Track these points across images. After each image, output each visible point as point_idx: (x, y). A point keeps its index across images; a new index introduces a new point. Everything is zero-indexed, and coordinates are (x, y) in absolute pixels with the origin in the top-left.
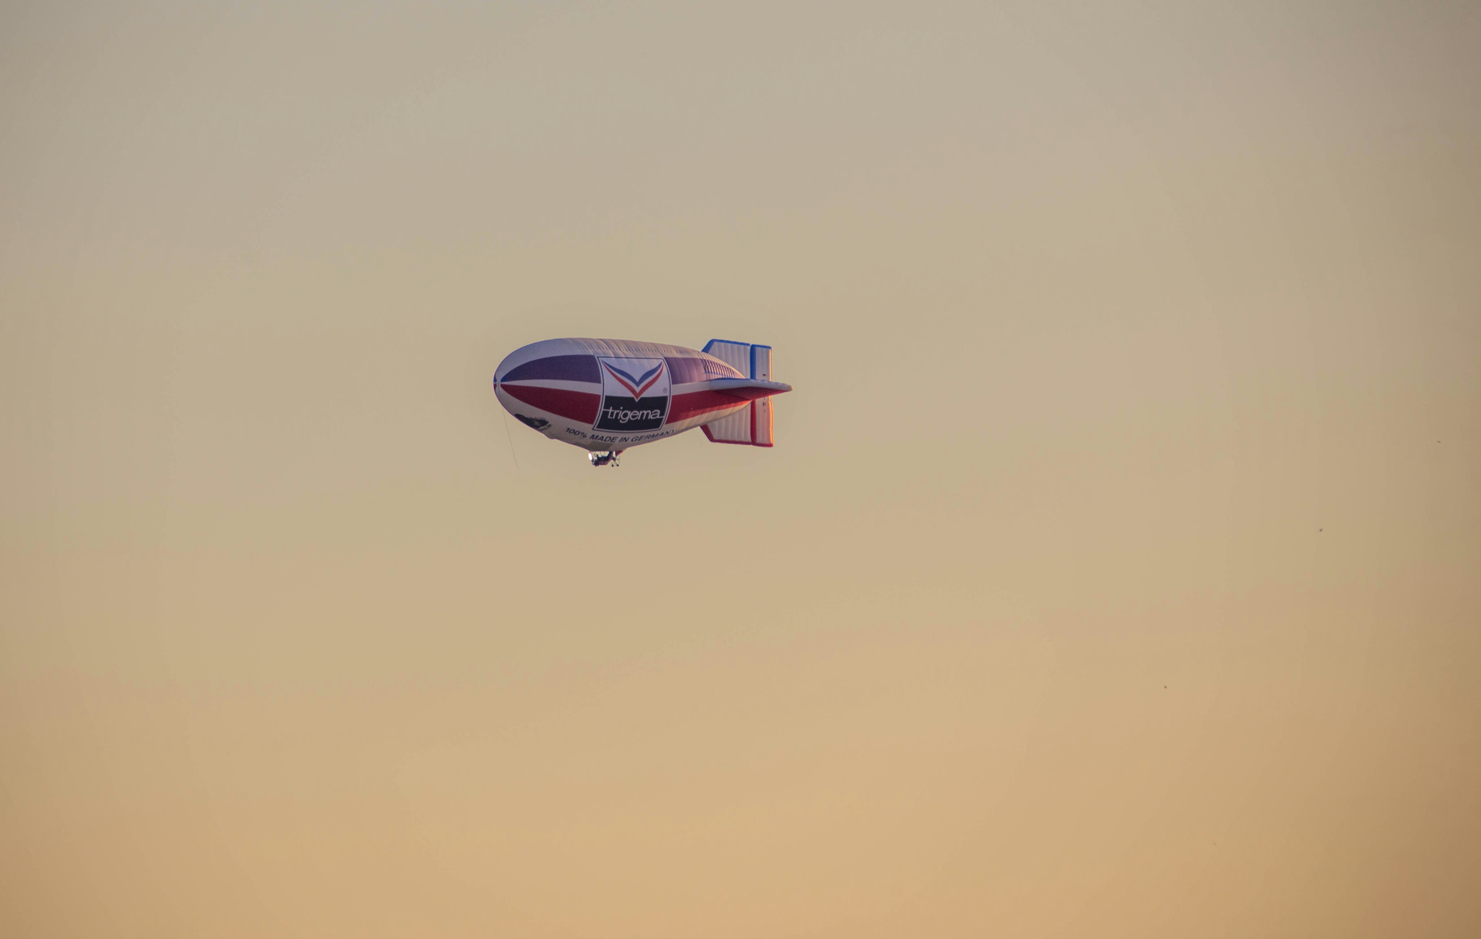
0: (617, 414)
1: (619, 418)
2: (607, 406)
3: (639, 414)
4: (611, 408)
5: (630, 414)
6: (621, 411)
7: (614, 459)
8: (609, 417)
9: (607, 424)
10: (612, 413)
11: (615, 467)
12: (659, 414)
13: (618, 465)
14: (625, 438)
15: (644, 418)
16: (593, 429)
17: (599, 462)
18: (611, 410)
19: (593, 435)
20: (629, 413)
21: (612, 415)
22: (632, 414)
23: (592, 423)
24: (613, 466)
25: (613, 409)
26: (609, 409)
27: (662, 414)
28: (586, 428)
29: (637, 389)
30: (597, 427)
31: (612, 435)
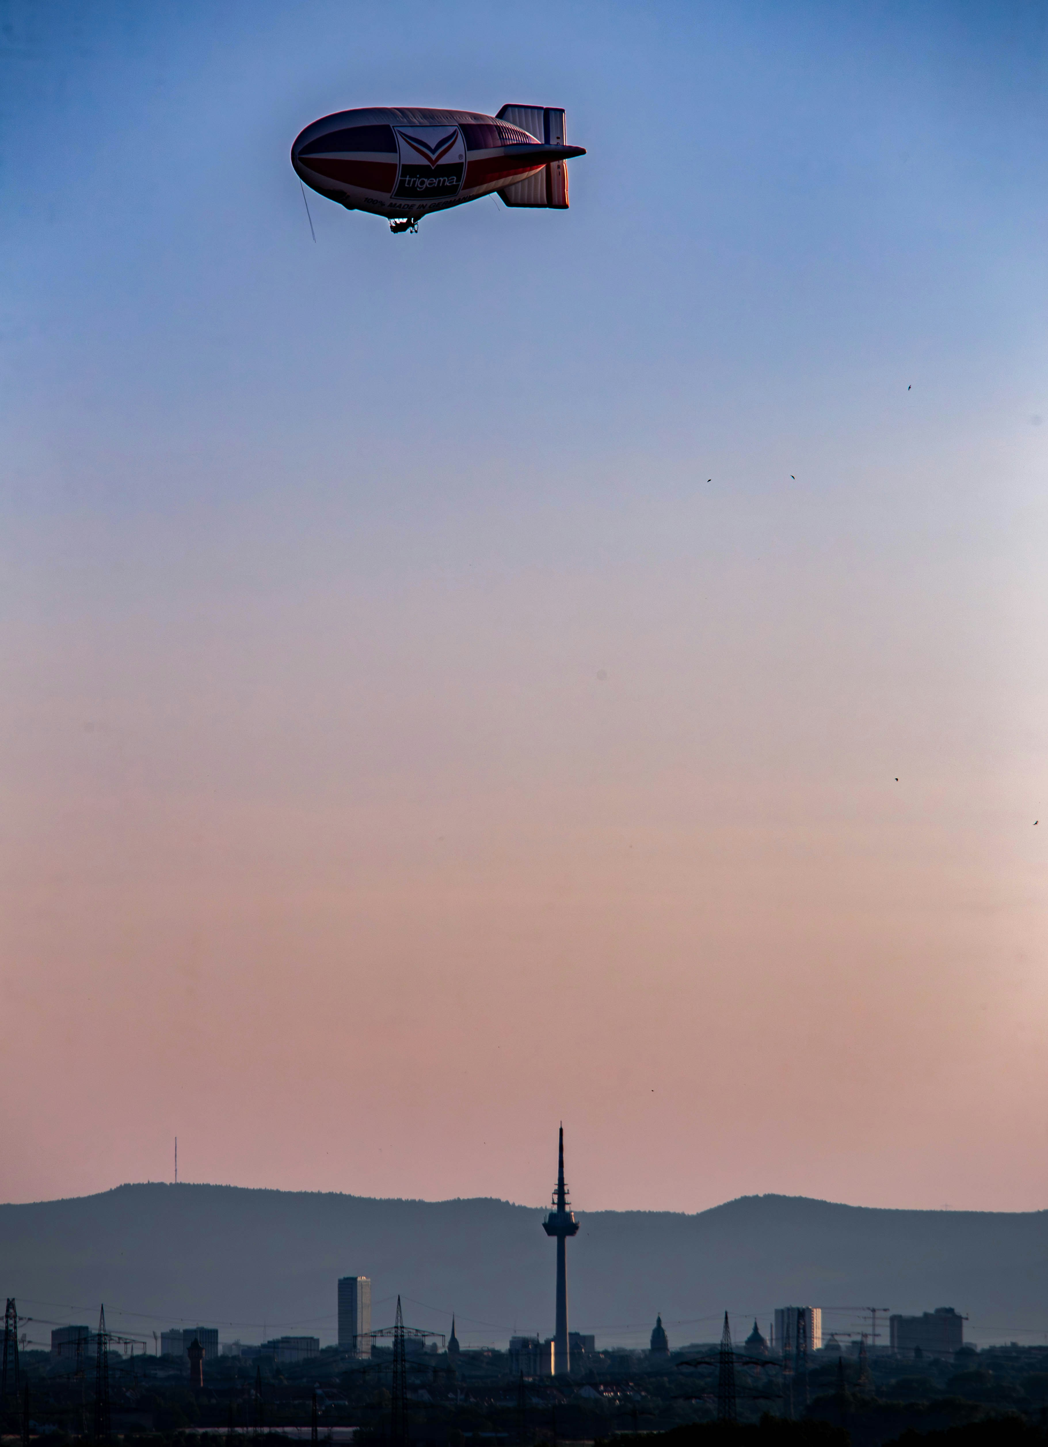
0: (414, 182)
1: (416, 186)
2: (404, 175)
3: (435, 181)
4: (408, 176)
5: (427, 182)
6: (418, 179)
7: (413, 226)
8: (406, 185)
9: (404, 191)
10: (409, 181)
11: (414, 233)
12: (455, 180)
13: (416, 232)
14: (423, 205)
15: (441, 185)
16: (391, 198)
17: (398, 229)
18: (407, 179)
19: (391, 203)
20: (426, 180)
21: (409, 184)
22: (429, 182)
23: (390, 192)
24: (411, 232)
25: (409, 177)
26: (406, 177)
27: (458, 180)
28: (385, 197)
29: (434, 157)
30: (394, 196)
31: (410, 203)
